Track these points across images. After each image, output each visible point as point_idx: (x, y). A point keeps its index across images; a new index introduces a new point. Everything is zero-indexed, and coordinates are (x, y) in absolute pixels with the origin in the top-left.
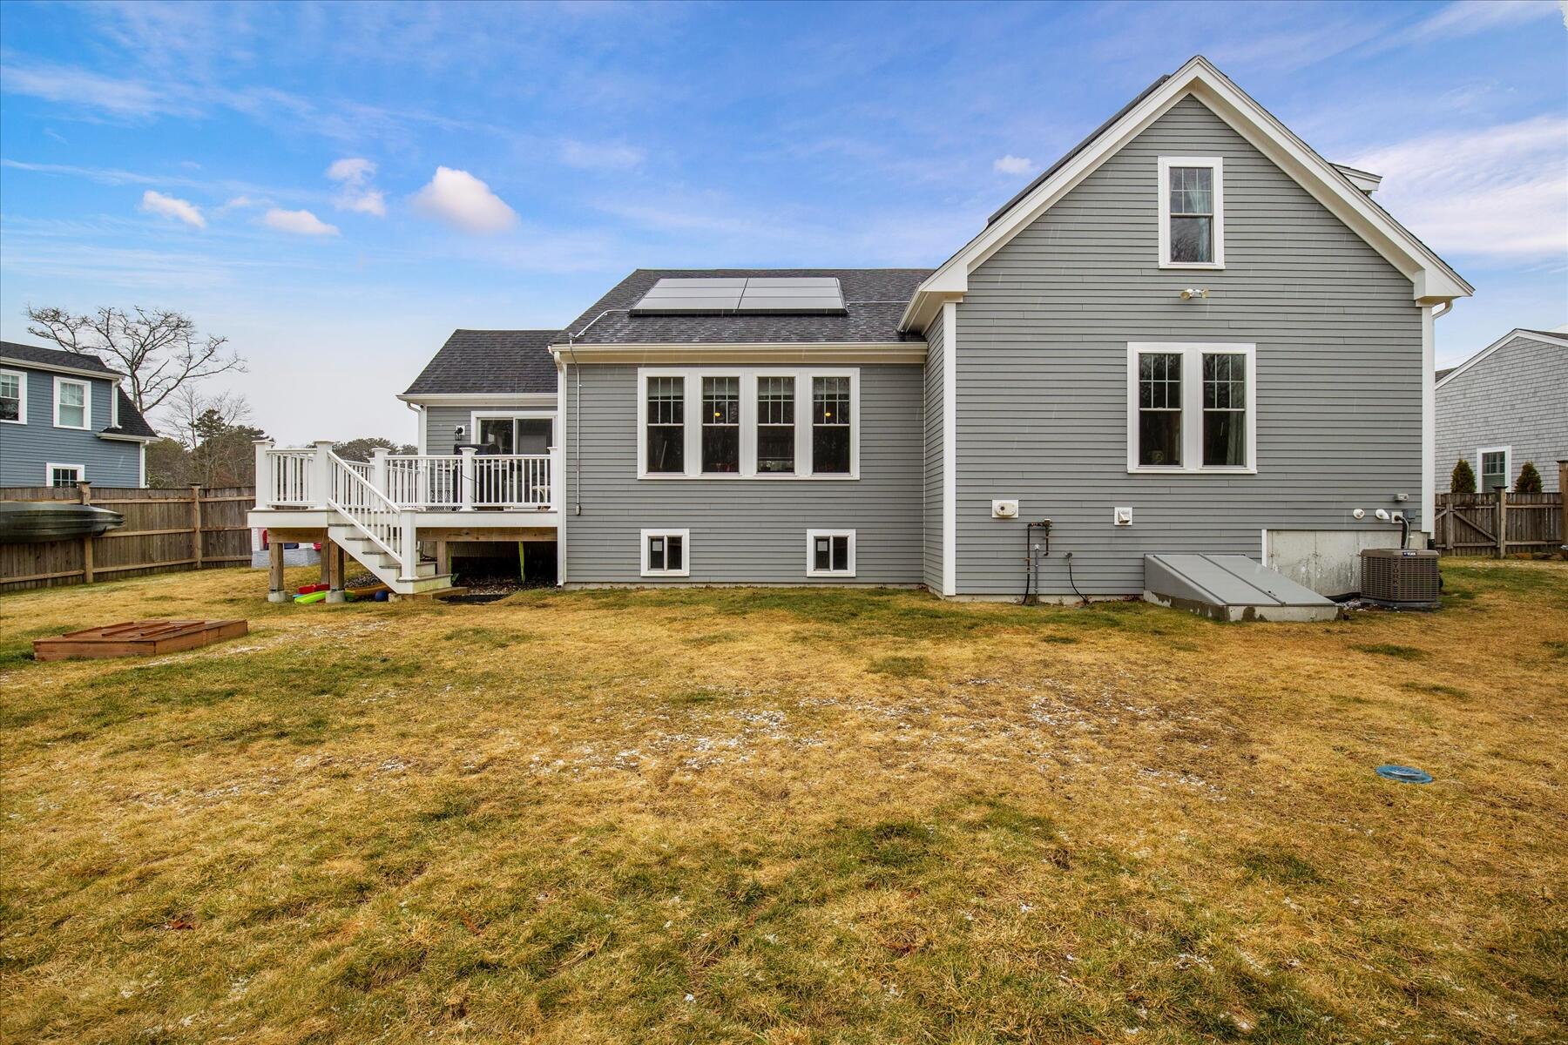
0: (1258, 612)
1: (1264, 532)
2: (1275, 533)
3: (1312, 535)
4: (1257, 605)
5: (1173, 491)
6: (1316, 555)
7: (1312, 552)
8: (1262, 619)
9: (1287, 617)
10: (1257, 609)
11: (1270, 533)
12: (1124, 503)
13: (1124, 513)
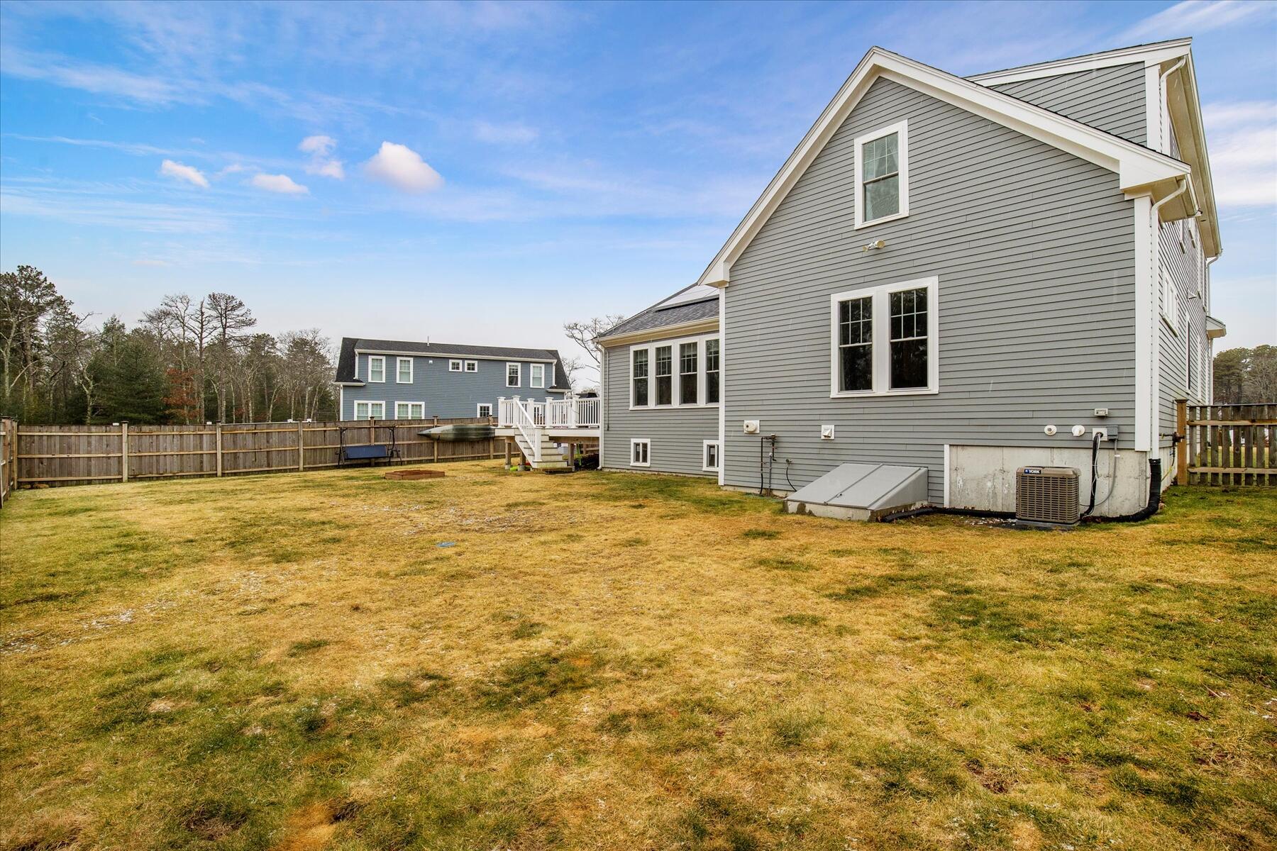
0: (808, 508)
1: (947, 447)
2: (959, 448)
3: (998, 451)
4: (807, 502)
5: (866, 411)
6: (1003, 471)
7: (1000, 467)
8: (810, 513)
9: (830, 515)
10: (807, 505)
11: (954, 449)
12: (828, 421)
13: (827, 430)
